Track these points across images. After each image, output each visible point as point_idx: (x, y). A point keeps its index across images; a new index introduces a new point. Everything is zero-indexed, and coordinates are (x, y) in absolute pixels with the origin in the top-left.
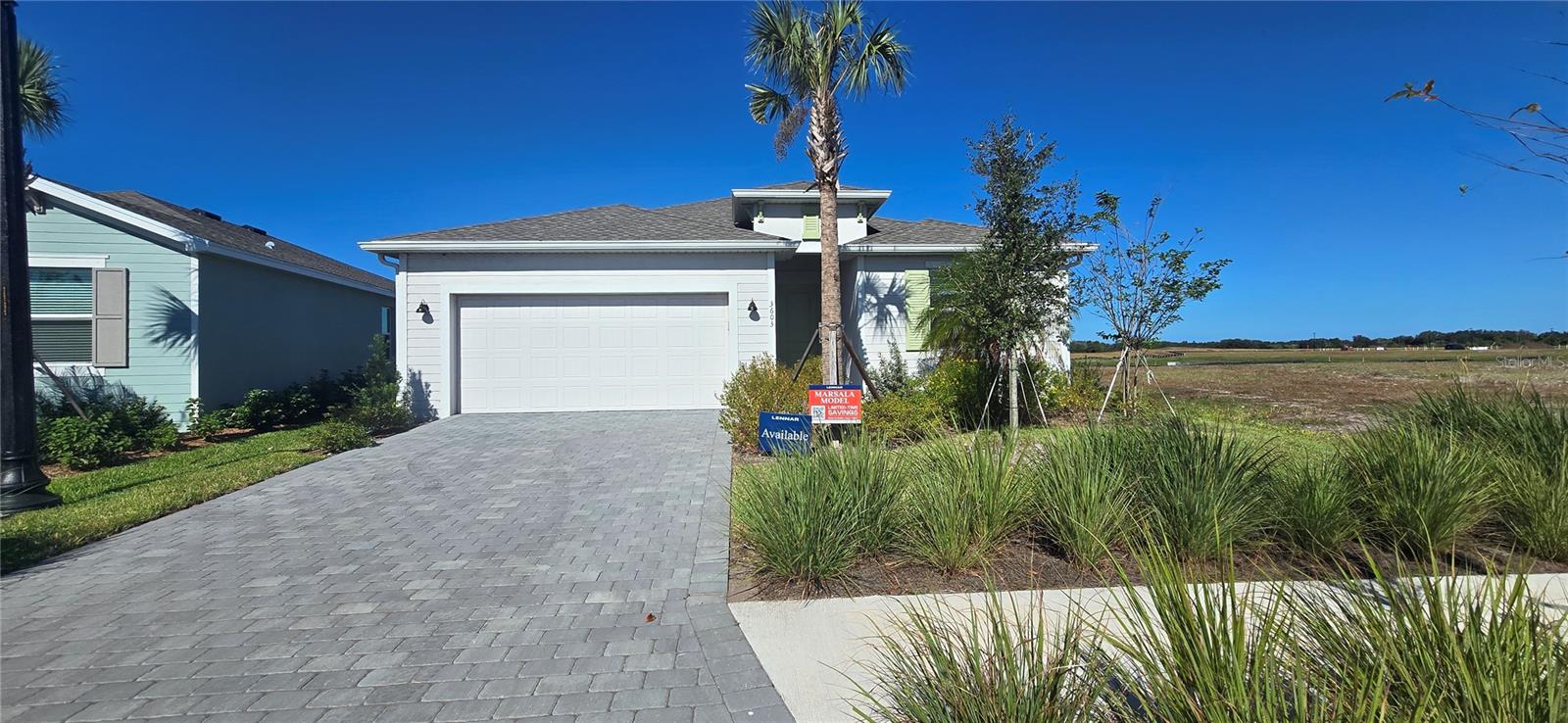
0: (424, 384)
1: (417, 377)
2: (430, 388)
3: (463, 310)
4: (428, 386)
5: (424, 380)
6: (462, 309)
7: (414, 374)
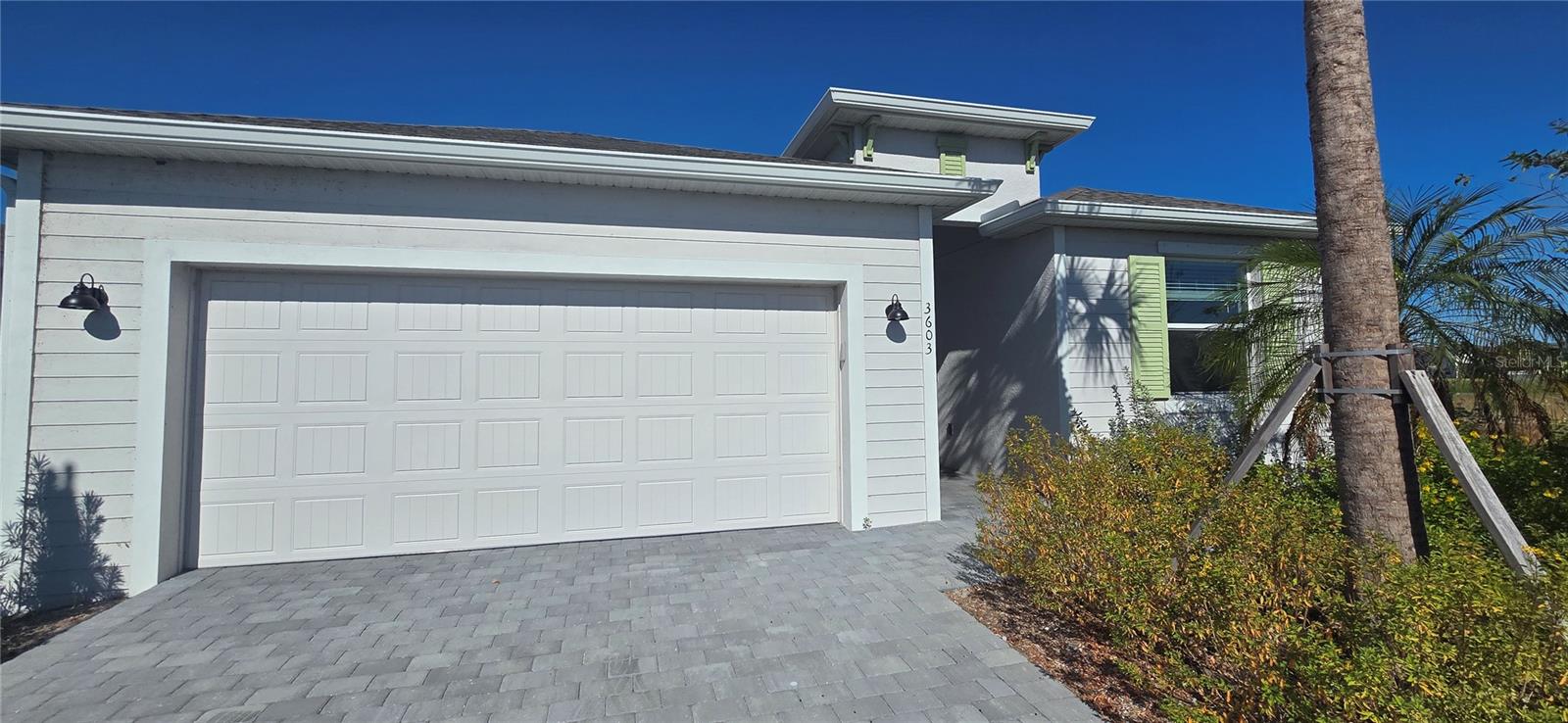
0: (80, 501)
1: (61, 483)
2: (102, 511)
3: (215, 307)
4: (93, 502)
5: (82, 487)
6: (213, 305)
7: (49, 477)
